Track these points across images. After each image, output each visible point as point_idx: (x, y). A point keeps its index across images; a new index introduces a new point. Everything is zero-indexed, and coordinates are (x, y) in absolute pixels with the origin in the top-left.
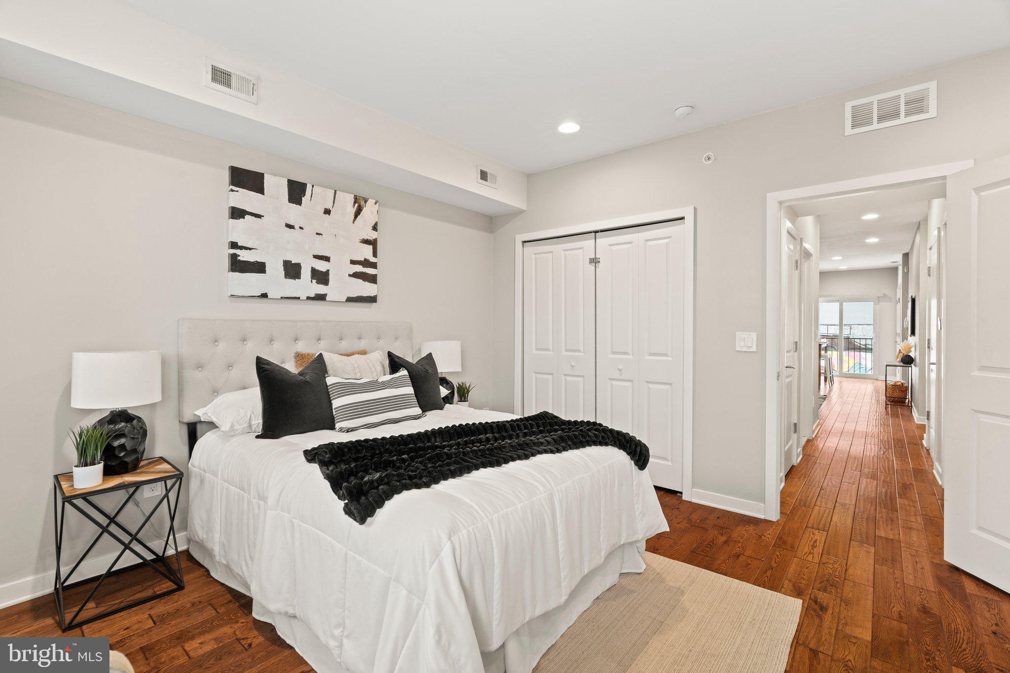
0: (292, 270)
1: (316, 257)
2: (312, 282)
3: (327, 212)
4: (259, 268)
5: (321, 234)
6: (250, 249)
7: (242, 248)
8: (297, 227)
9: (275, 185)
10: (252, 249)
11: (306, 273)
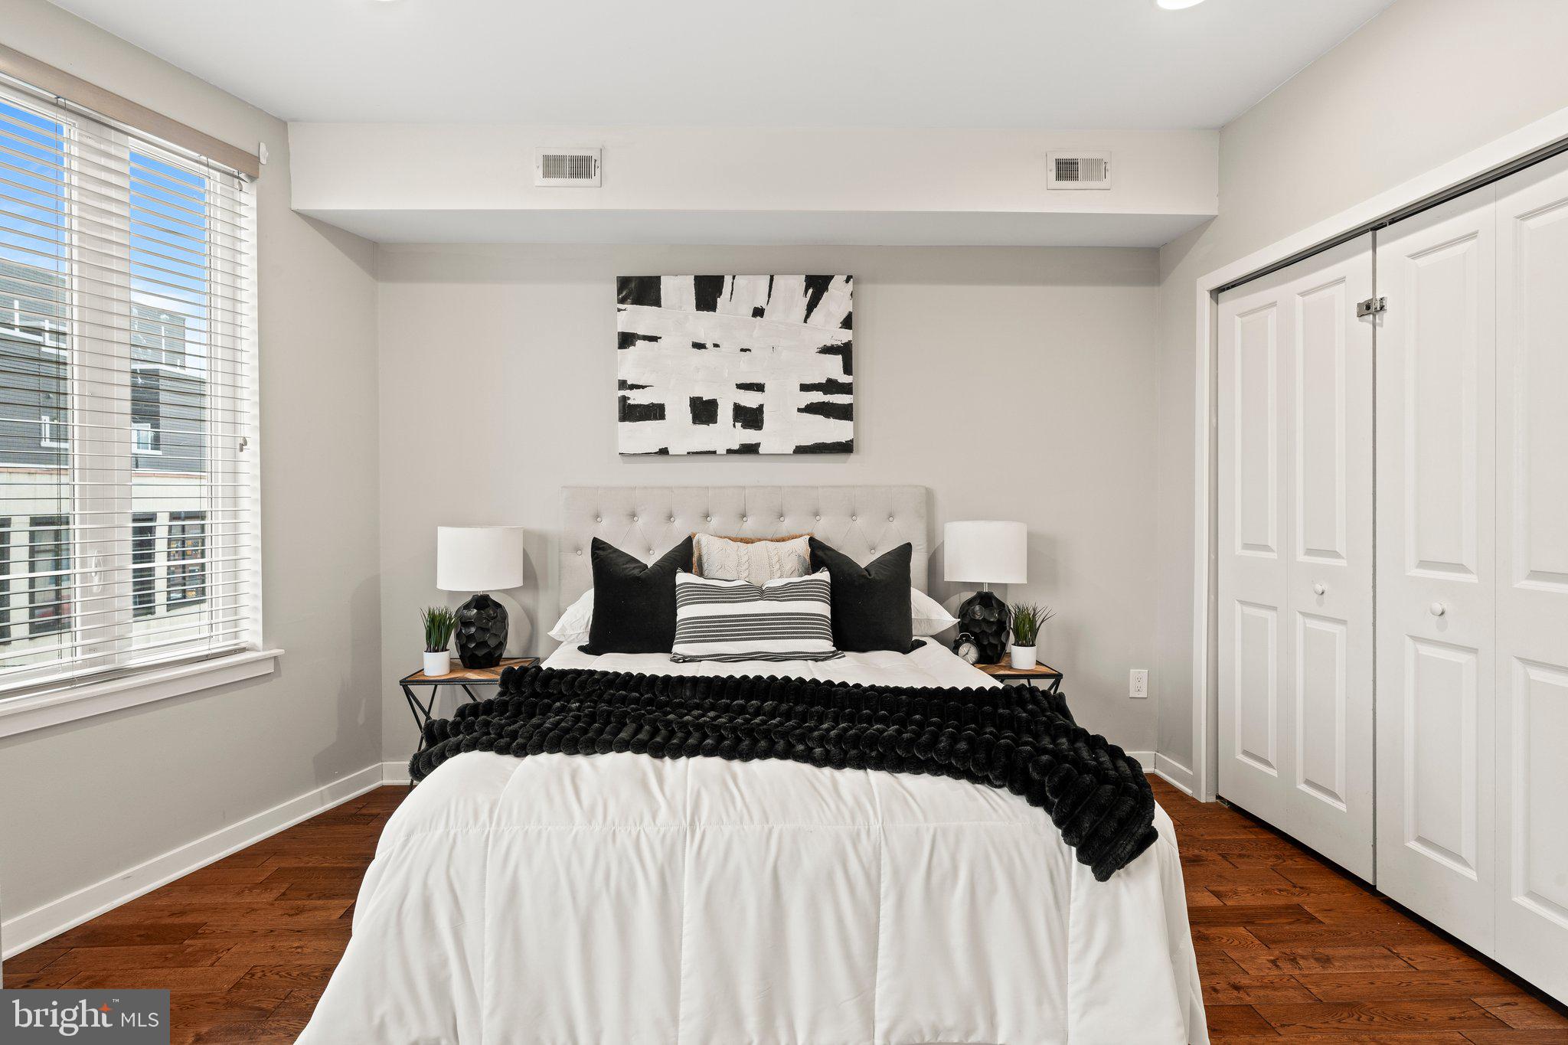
0: (704, 411)
1: (740, 386)
2: (734, 426)
3: (758, 312)
4: (655, 412)
5: (749, 350)
6: (643, 387)
7: (633, 387)
8: (709, 345)
9: (678, 290)
10: (646, 387)
11: (725, 413)
